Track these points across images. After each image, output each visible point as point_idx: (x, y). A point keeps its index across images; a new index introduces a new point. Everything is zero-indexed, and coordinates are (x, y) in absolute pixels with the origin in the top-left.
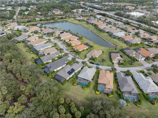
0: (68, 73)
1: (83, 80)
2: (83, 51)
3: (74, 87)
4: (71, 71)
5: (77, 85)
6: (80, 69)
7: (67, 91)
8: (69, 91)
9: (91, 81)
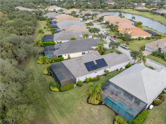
0: (86, 64)
1: (122, 94)
2: (139, 39)
3: (87, 106)
4: (96, 63)
5: (100, 104)
6: (123, 65)
7: (62, 114)
8: (68, 116)
9: (152, 107)
